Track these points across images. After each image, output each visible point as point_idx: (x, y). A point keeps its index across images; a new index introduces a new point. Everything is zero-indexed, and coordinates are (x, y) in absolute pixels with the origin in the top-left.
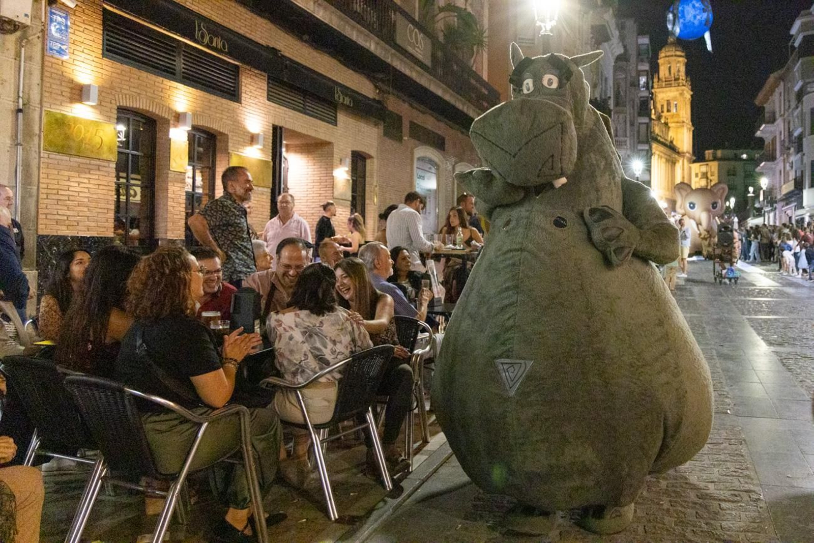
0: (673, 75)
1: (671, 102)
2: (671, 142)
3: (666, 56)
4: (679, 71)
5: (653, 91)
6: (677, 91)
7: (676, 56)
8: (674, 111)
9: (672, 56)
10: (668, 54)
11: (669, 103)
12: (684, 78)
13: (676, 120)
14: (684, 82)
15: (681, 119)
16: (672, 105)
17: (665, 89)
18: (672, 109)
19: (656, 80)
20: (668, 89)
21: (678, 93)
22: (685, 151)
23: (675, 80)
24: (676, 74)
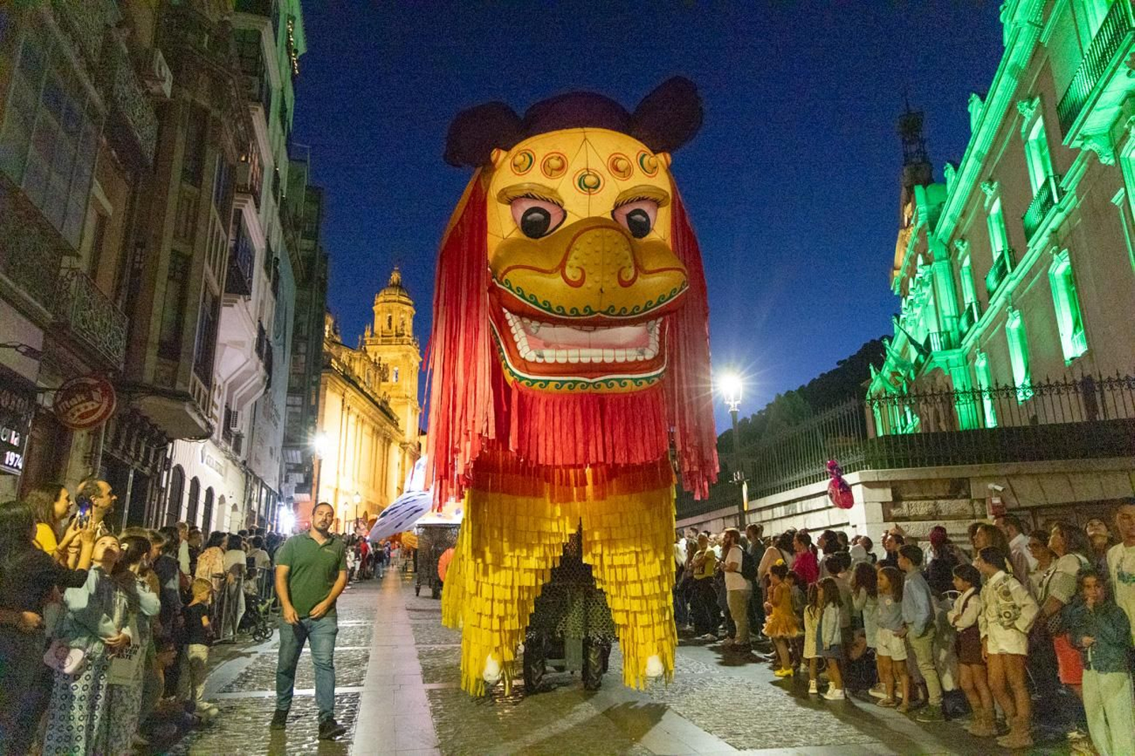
0: (394, 329)
1: (390, 367)
3: (385, 302)
4: (403, 324)
6: (400, 351)
7: (400, 302)
8: (394, 381)
9: (394, 302)
10: (389, 299)
11: (385, 367)
12: (410, 334)
13: (395, 392)
14: (411, 339)
15: (403, 393)
16: (390, 372)
17: (380, 347)
18: (389, 378)
19: (368, 333)
20: (385, 347)
21: (401, 354)
22: (407, 441)
23: (397, 336)
24: (399, 328)
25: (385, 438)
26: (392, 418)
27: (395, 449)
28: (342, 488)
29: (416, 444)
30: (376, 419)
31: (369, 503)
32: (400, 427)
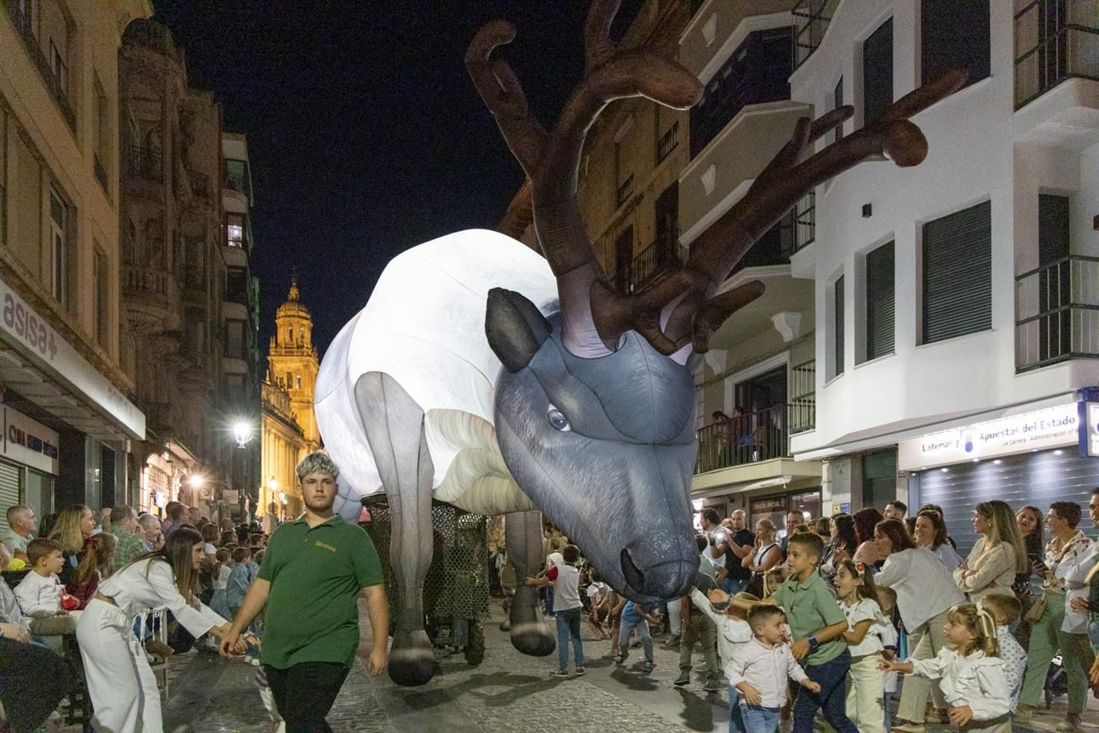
0: (295, 341)
1: (294, 375)
2: (294, 420)
3: (286, 316)
4: (303, 337)
5: (269, 358)
6: (301, 361)
7: (299, 317)
8: (297, 387)
9: (294, 316)
10: (289, 313)
11: (289, 375)
12: (309, 347)
13: (298, 398)
14: (310, 351)
15: (305, 399)
16: (294, 379)
17: (284, 358)
18: (294, 384)
19: (272, 345)
20: (288, 358)
21: (302, 364)
22: (311, 439)
23: (298, 347)
24: (299, 340)
25: (295, 448)
26: (299, 432)
29: (318, 441)
30: (287, 434)
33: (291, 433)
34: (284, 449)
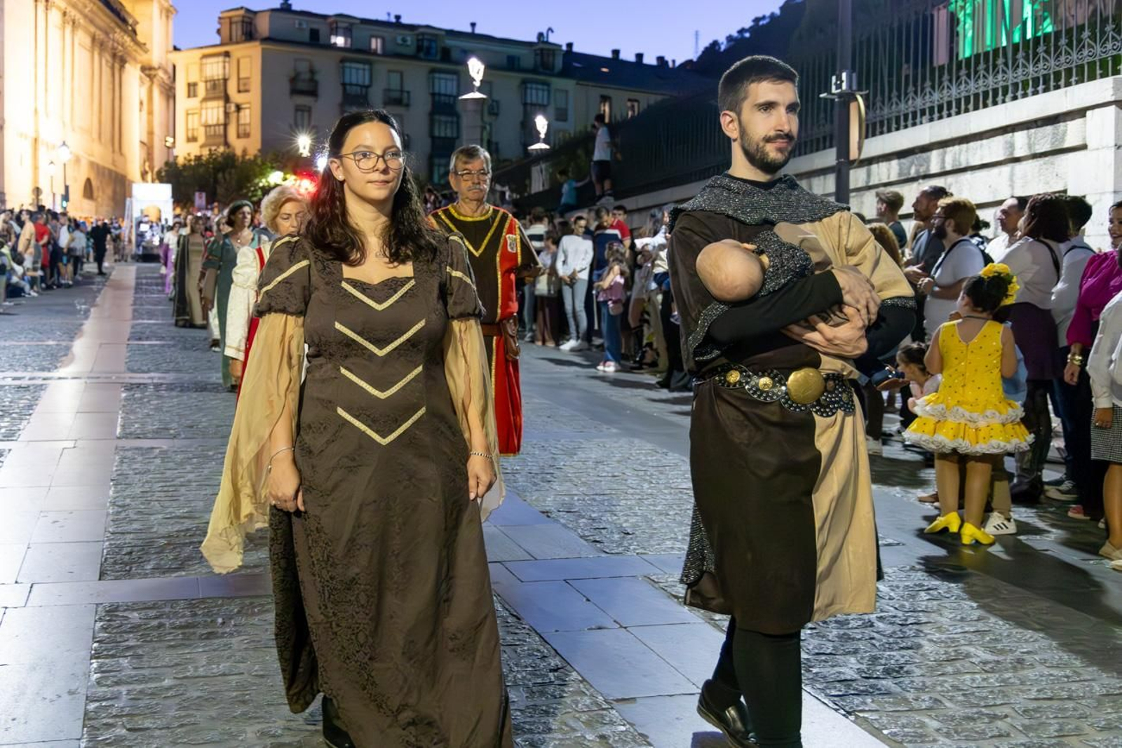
22: (155, 64)
25: (114, 56)
26: (124, 21)
27: (132, 74)
28: (42, 137)
29: (170, 70)
30: (97, 21)
31: (93, 165)
32: (140, 38)
33: (104, 18)
34: (87, 55)
